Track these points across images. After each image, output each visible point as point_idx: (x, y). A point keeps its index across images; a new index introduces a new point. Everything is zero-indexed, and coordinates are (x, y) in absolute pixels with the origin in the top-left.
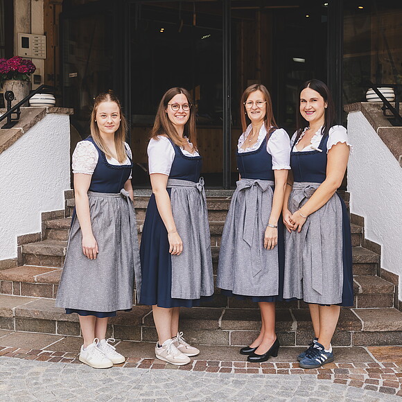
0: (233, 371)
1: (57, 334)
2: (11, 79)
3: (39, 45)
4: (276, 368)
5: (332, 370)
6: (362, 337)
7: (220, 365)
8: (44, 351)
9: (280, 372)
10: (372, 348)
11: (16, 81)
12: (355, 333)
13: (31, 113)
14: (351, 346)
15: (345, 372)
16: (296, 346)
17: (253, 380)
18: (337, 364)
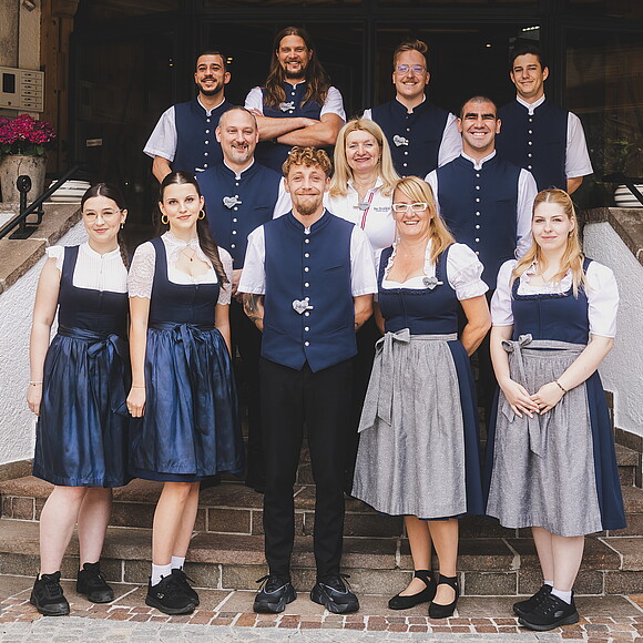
0: (430, 630)
1: (123, 582)
2: (16, 153)
3: (33, 88)
4: (495, 624)
5: (583, 627)
6: (620, 580)
7: (407, 622)
8: (114, 607)
9: (502, 630)
10: (636, 597)
11: (25, 158)
12: (609, 573)
13: (56, 213)
14: (603, 594)
15: (602, 628)
16: (518, 595)
17: (465, 641)
18: (587, 619)
